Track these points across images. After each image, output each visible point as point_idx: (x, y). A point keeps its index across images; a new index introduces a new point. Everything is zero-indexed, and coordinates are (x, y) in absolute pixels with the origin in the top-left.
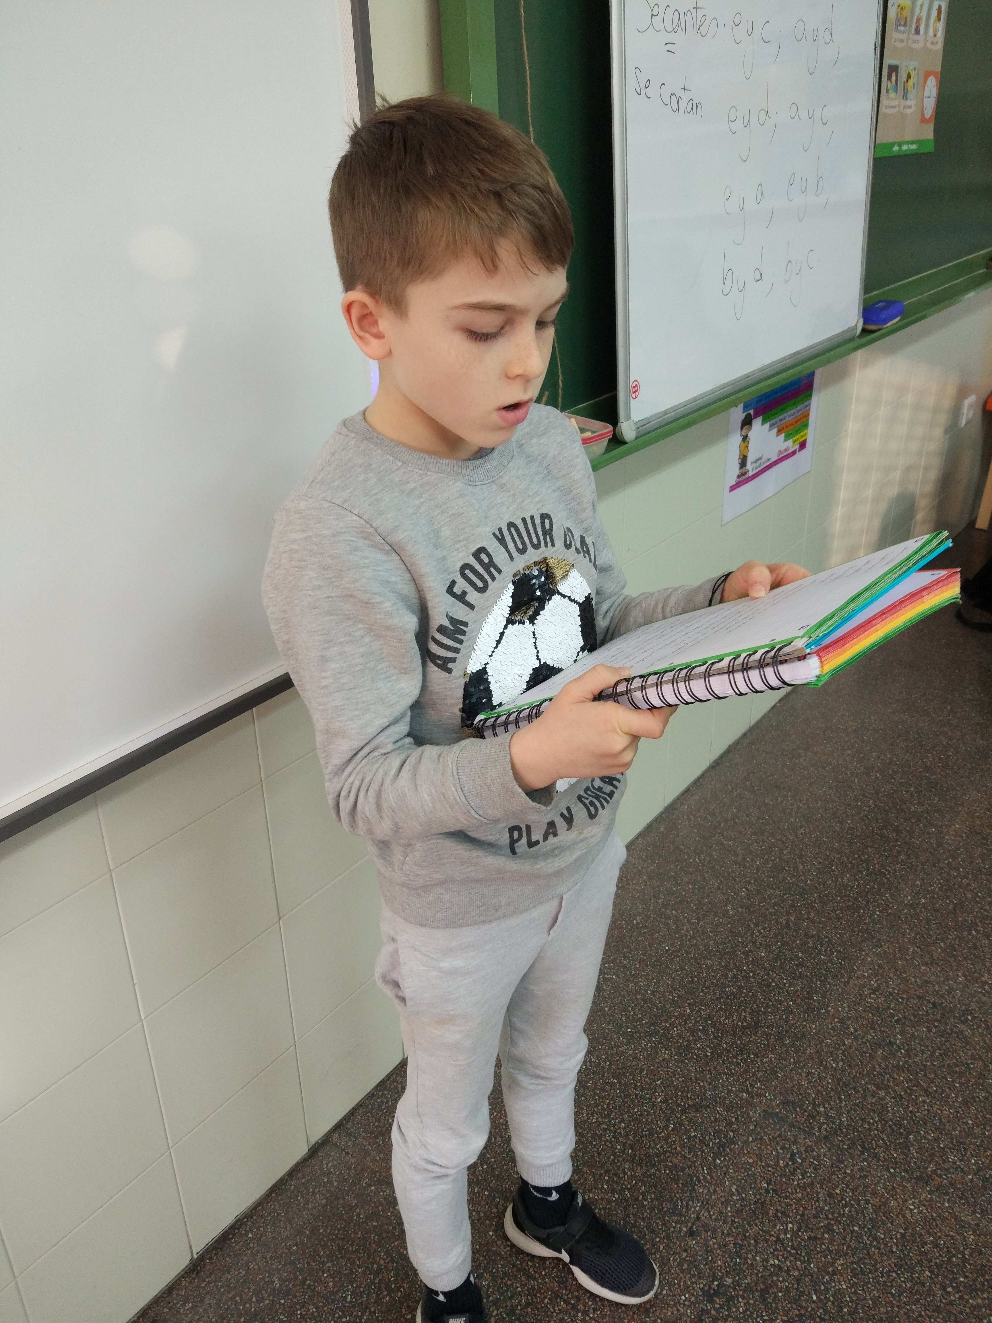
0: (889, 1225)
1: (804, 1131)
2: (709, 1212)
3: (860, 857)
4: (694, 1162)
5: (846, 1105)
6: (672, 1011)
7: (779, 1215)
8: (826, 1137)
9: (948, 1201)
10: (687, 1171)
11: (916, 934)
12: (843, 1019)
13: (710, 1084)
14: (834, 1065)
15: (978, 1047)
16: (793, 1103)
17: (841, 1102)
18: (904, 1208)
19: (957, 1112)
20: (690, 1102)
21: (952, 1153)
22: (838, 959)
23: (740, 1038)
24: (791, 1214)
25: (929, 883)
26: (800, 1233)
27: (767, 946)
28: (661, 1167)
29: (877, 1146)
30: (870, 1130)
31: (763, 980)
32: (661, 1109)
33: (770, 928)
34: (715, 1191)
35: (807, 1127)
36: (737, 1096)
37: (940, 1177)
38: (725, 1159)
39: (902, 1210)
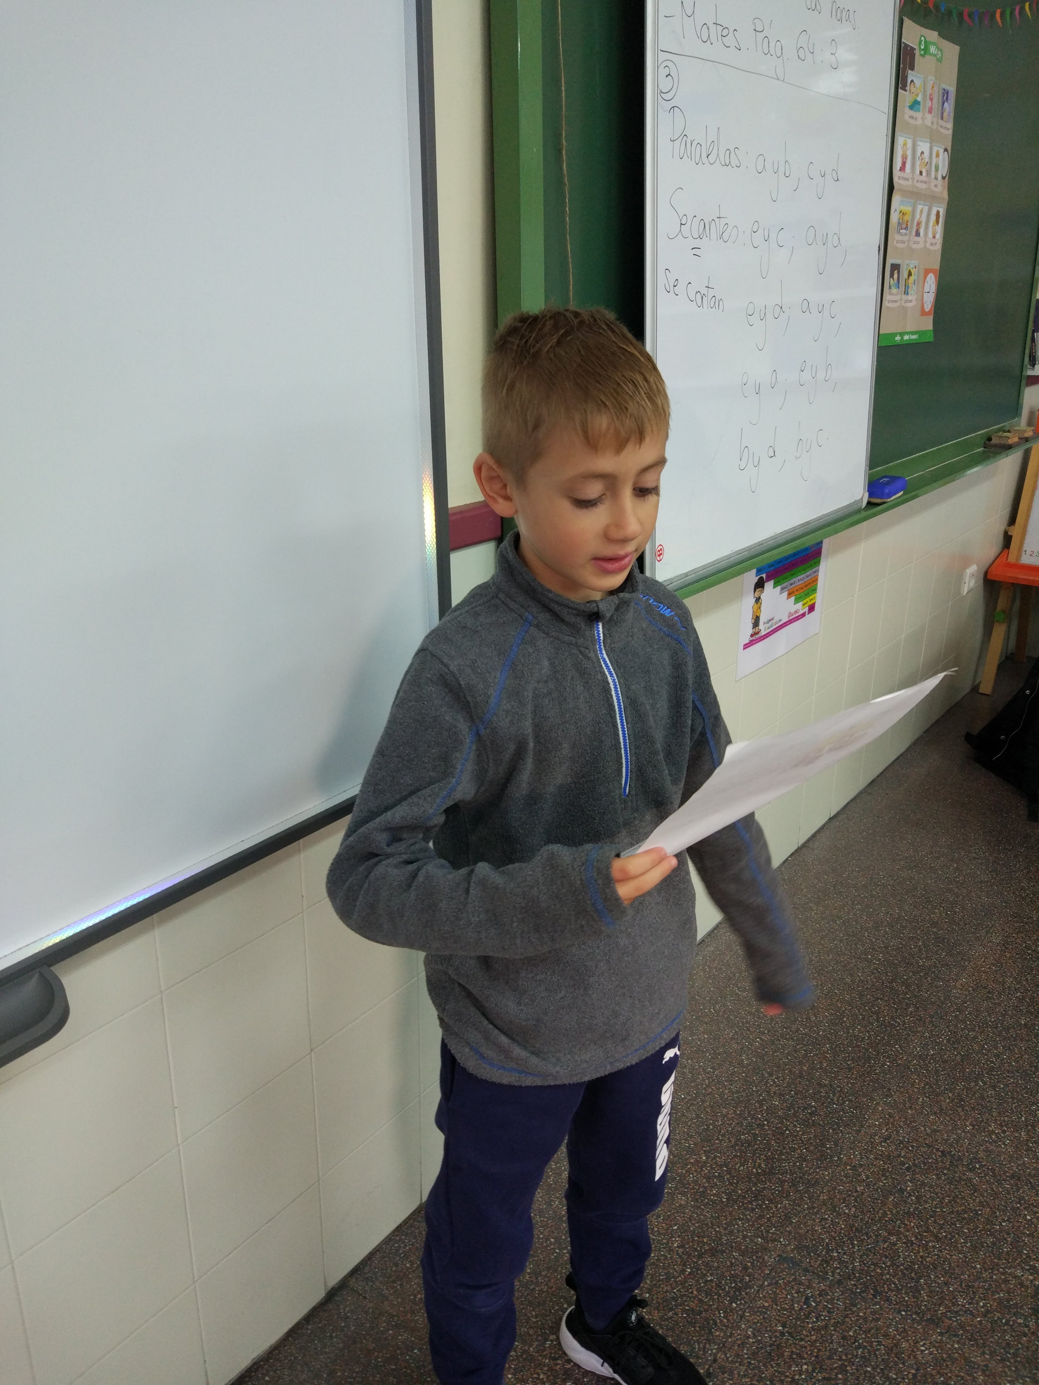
0: (901, 1366)
1: (818, 1276)
2: (726, 1354)
3: (870, 1009)
4: (711, 1306)
5: (859, 1250)
6: (689, 1158)
7: (794, 1356)
8: (839, 1282)
9: (958, 1342)
10: (704, 1314)
11: (925, 1085)
12: (855, 1166)
13: (725, 1229)
14: (847, 1211)
15: (985, 1194)
16: (807, 1247)
17: (853, 1247)
18: (915, 1350)
19: (966, 1257)
20: (706, 1247)
21: (961, 1296)
22: (850, 1108)
23: (755, 1184)
24: (806, 1356)
25: (938, 1035)
26: (814, 1374)
27: (780, 1094)
28: (679, 1310)
29: (889, 1289)
30: (882, 1274)
31: (777, 1128)
32: (678, 1254)
33: (784, 1078)
34: (731, 1334)
35: (821, 1271)
36: (752, 1241)
37: (950, 1319)
38: (741, 1303)
39: (913, 1351)
